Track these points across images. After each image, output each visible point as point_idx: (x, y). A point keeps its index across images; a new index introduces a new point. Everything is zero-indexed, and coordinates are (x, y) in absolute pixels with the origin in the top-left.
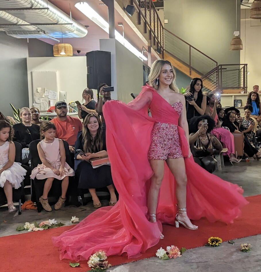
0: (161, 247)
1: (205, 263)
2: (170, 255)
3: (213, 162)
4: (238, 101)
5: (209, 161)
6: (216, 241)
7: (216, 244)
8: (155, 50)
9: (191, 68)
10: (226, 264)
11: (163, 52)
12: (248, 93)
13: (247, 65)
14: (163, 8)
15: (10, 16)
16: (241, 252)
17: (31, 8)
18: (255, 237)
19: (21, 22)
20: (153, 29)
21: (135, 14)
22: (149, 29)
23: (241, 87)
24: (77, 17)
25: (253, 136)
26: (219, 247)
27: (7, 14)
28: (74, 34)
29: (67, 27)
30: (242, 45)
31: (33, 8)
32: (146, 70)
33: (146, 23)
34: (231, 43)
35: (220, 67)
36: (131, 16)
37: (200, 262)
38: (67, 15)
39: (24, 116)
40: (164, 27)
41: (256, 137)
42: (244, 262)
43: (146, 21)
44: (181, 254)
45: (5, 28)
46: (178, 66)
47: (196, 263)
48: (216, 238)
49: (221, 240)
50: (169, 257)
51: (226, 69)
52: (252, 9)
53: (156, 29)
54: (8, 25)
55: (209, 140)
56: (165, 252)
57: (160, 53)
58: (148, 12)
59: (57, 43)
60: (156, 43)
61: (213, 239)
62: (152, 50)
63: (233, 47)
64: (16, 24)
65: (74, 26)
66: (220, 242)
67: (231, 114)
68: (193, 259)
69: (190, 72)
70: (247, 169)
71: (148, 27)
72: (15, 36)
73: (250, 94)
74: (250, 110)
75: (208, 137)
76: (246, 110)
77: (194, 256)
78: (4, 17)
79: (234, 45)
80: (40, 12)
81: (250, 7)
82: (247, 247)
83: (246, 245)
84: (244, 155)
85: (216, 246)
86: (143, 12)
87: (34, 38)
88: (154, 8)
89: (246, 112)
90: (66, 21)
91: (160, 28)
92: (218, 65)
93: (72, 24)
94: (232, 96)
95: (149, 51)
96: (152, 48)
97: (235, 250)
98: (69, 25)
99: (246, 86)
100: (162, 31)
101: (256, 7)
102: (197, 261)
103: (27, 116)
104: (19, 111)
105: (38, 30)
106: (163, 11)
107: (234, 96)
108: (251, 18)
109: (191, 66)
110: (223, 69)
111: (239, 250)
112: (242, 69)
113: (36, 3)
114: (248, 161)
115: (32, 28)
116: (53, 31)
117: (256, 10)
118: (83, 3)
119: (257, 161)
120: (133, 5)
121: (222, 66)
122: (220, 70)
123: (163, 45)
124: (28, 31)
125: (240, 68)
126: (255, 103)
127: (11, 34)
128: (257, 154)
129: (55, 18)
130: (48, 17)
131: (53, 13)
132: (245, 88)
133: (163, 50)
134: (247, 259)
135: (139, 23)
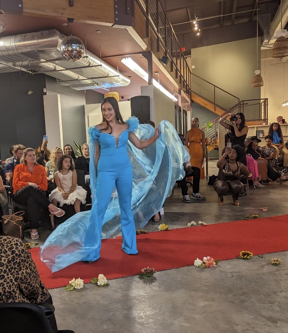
0: (197, 258)
1: (239, 274)
2: (207, 265)
3: (240, 186)
4: (260, 131)
5: (236, 185)
6: (247, 255)
7: (248, 257)
8: (184, 92)
9: (216, 105)
10: (258, 275)
11: (191, 93)
12: (269, 124)
13: (267, 99)
14: (191, 56)
15: (73, 73)
16: (271, 266)
17: (88, 66)
18: (283, 252)
19: (81, 78)
20: (182, 74)
21: (169, 63)
22: (180, 75)
23: (262, 119)
24: (123, 70)
25: (275, 162)
26: (250, 260)
27: (71, 72)
28: (120, 83)
29: (115, 79)
30: (263, 81)
31: (90, 66)
32: (177, 109)
33: (177, 70)
34: (252, 81)
35: (242, 103)
36: (165, 65)
37: (233, 272)
38: (115, 69)
39: (85, 150)
40: (191, 72)
41: (278, 163)
42: (275, 274)
43: (177, 68)
44: (216, 264)
45: (70, 83)
46: (204, 104)
47: (231, 272)
48: (247, 252)
49: (252, 254)
50: (206, 266)
51: (248, 104)
52: (273, 49)
53: (185, 74)
54: (72, 80)
55: (238, 167)
56: (201, 262)
57: (189, 94)
58: (179, 61)
59: (107, 92)
60: (185, 86)
61: (244, 253)
62: (182, 92)
63: (254, 84)
64: (77, 80)
65: (120, 77)
66: (251, 256)
67: (254, 143)
68: (227, 269)
69: (215, 108)
70: (271, 192)
71: (179, 73)
72: (76, 89)
73: (272, 125)
74: (271, 139)
75: (237, 164)
76: (267, 140)
77: (228, 267)
78: (69, 75)
79: (255, 82)
80: (95, 69)
81: (272, 48)
82: (277, 261)
83: (276, 259)
84: (267, 180)
85: (247, 259)
86: (175, 61)
87: (90, 89)
88: (183, 56)
89: (267, 141)
90: (114, 74)
91: (189, 73)
92: (240, 101)
93: (119, 76)
94: (254, 127)
95: (180, 93)
96: (182, 90)
97: (266, 264)
98: (116, 77)
99: (266, 118)
100: (190, 75)
101: (277, 47)
102: (231, 271)
103: (87, 150)
104: (80, 147)
105: (93, 83)
106: (191, 58)
107: (256, 127)
108: (272, 57)
109: (216, 103)
110: (244, 104)
111: (270, 263)
112: (263, 104)
113: (92, 62)
114: (272, 184)
115: (89, 81)
116: (104, 83)
117: (278, 50)
118: (128, 59)
119: (280, 184)
120: (167, 56)
121: (244, 102)
122: (242, 105)
123: (191, 87)
124: (85, 84)
125: (261, 103)
126: (277, 133)
127: (74, 87)
128: (281, 178)
129: (106, 72)
130: (101, 72)
131: (105, 68)
132: (266, 120)
133: (191, 91)
134: (277, 272)
135: (172, 70)
